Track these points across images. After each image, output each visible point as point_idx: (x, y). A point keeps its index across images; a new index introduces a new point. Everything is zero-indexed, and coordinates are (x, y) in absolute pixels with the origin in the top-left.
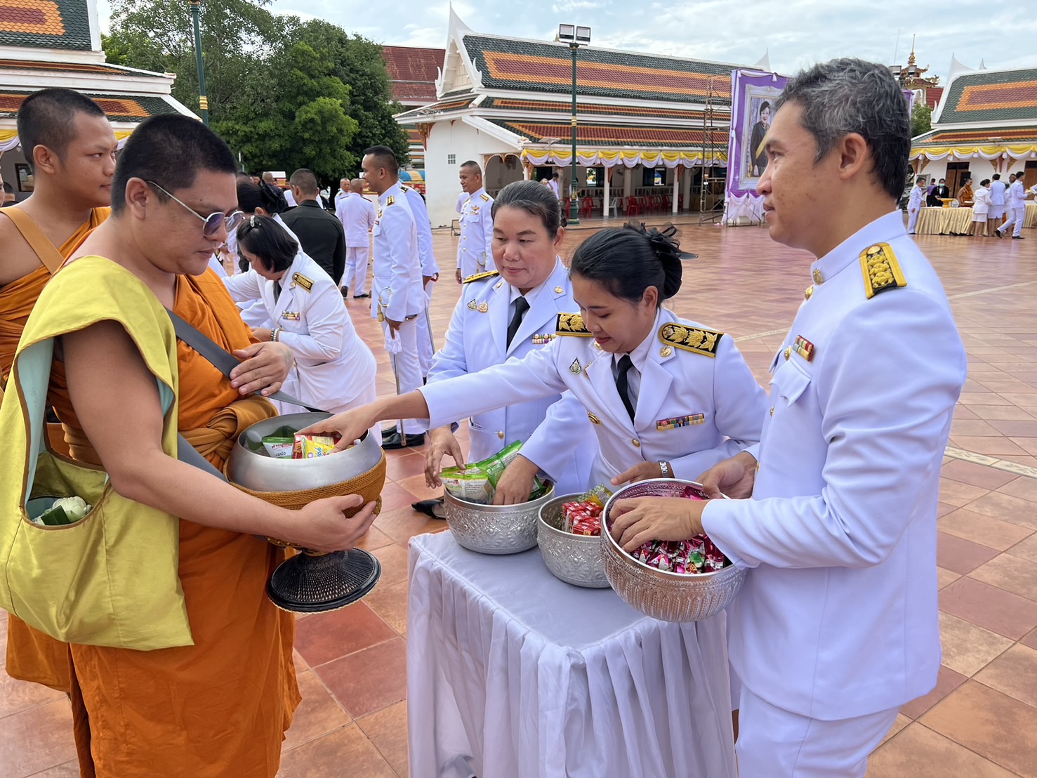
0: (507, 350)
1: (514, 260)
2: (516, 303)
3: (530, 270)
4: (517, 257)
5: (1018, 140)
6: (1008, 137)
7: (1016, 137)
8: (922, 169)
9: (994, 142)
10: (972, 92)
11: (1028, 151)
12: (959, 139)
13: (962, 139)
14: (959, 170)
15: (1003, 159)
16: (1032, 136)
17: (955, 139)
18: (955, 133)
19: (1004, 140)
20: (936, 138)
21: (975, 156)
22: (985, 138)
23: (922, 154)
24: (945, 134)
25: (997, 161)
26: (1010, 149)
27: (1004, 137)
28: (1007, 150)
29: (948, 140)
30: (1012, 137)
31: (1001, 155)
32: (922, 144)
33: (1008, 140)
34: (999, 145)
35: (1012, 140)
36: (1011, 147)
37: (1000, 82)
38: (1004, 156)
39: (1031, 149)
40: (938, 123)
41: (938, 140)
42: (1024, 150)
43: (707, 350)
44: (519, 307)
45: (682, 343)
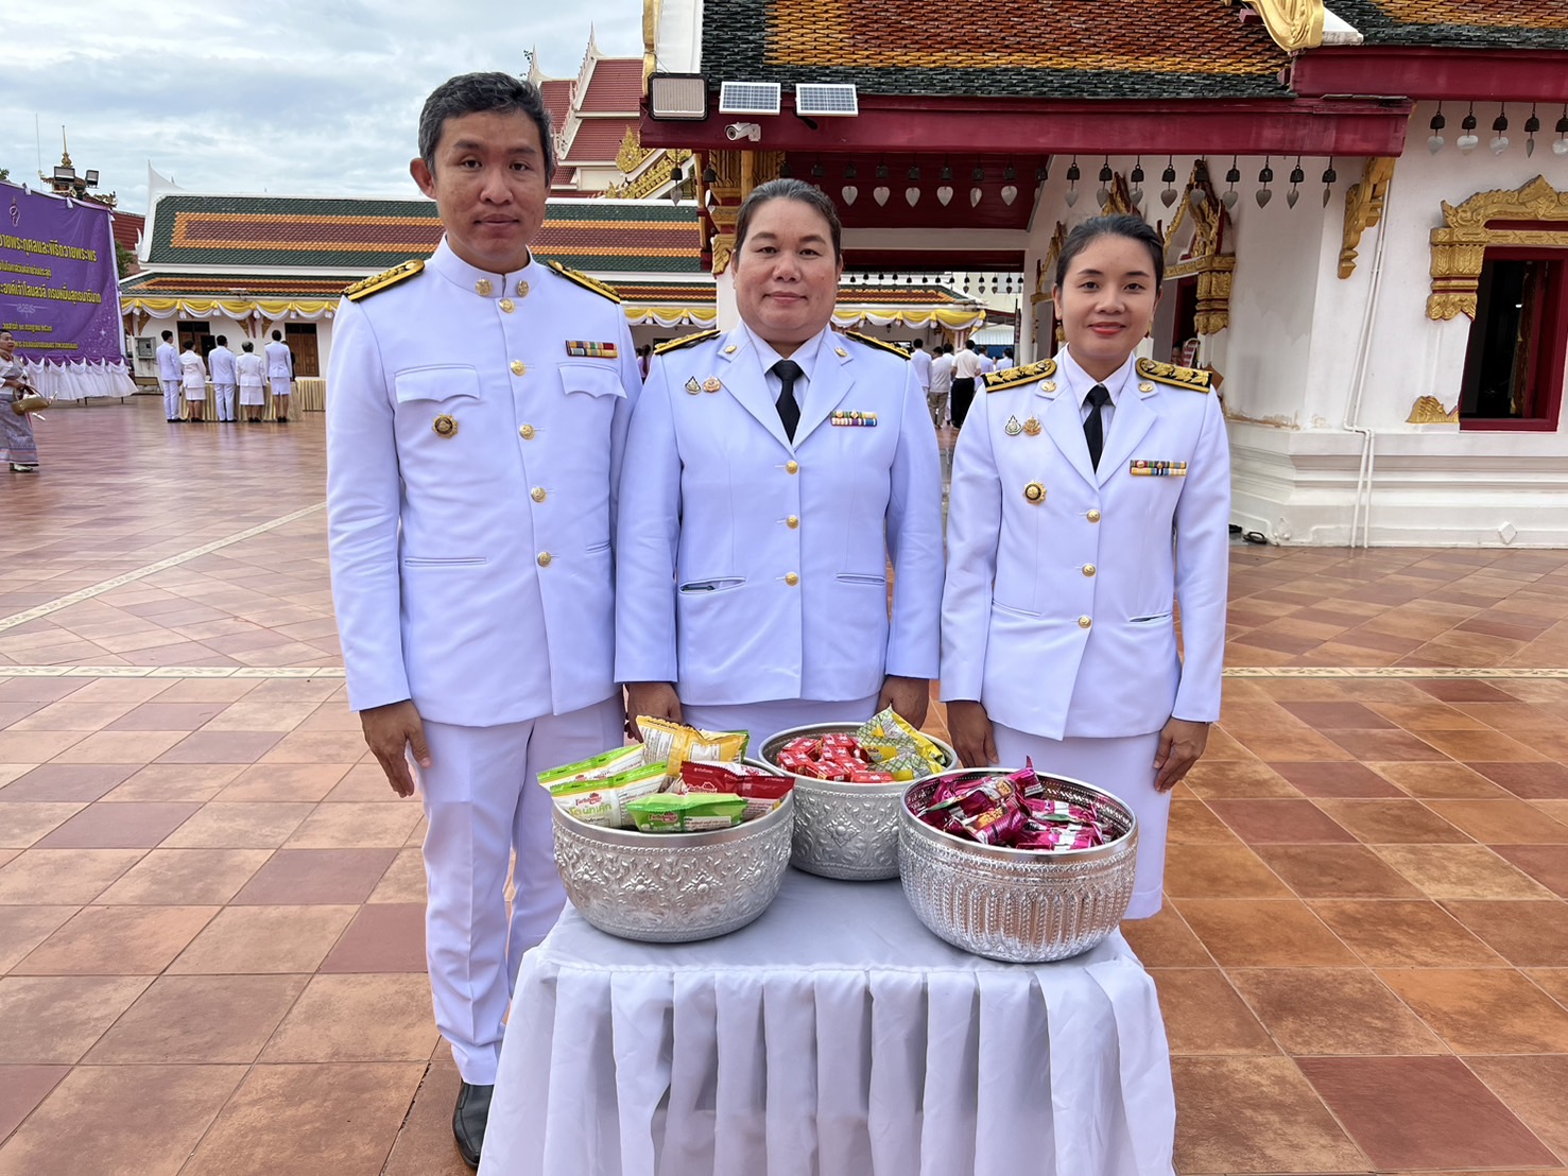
0: (791, 440)
1: (793, 279)
2: (776, 370)
3: (813, 300)
4: (797, 275)
5: (268, 294)
6: (255, 289)
7: (266, 289)
8: (140, 330)
9: (239, 295)
10: (189, 222)
11: (286, 311)
12: (187, 288)
13: (192, 288)
14: (196, 333)
15: (255, 319)
16: (287, 290)
17: (182, 288)
18: (179, 279)
19: (252, 293)
20: (151, 285)
21: (217, 313)
22: (224, 289)
23: (138, 307)
24: (163, 279)
25: (247, 321)
26: (261, 305)
27: (250, 289)
28: (258, 307)
29: (171, 288)
30: (261, 290)
31: (253, 313)
32: (132, 292)
33: (257, 294)
34: (245, 300)
35: (262, 294)
36: (261, 302)
37: (226, 211)
38: (256, 315)
39: (289, 307)
40: (149, 261)
41: (156, 287)
42: (280, 309)
43: (1200, 384)
44: (788, 375)
45: (1167, 377)
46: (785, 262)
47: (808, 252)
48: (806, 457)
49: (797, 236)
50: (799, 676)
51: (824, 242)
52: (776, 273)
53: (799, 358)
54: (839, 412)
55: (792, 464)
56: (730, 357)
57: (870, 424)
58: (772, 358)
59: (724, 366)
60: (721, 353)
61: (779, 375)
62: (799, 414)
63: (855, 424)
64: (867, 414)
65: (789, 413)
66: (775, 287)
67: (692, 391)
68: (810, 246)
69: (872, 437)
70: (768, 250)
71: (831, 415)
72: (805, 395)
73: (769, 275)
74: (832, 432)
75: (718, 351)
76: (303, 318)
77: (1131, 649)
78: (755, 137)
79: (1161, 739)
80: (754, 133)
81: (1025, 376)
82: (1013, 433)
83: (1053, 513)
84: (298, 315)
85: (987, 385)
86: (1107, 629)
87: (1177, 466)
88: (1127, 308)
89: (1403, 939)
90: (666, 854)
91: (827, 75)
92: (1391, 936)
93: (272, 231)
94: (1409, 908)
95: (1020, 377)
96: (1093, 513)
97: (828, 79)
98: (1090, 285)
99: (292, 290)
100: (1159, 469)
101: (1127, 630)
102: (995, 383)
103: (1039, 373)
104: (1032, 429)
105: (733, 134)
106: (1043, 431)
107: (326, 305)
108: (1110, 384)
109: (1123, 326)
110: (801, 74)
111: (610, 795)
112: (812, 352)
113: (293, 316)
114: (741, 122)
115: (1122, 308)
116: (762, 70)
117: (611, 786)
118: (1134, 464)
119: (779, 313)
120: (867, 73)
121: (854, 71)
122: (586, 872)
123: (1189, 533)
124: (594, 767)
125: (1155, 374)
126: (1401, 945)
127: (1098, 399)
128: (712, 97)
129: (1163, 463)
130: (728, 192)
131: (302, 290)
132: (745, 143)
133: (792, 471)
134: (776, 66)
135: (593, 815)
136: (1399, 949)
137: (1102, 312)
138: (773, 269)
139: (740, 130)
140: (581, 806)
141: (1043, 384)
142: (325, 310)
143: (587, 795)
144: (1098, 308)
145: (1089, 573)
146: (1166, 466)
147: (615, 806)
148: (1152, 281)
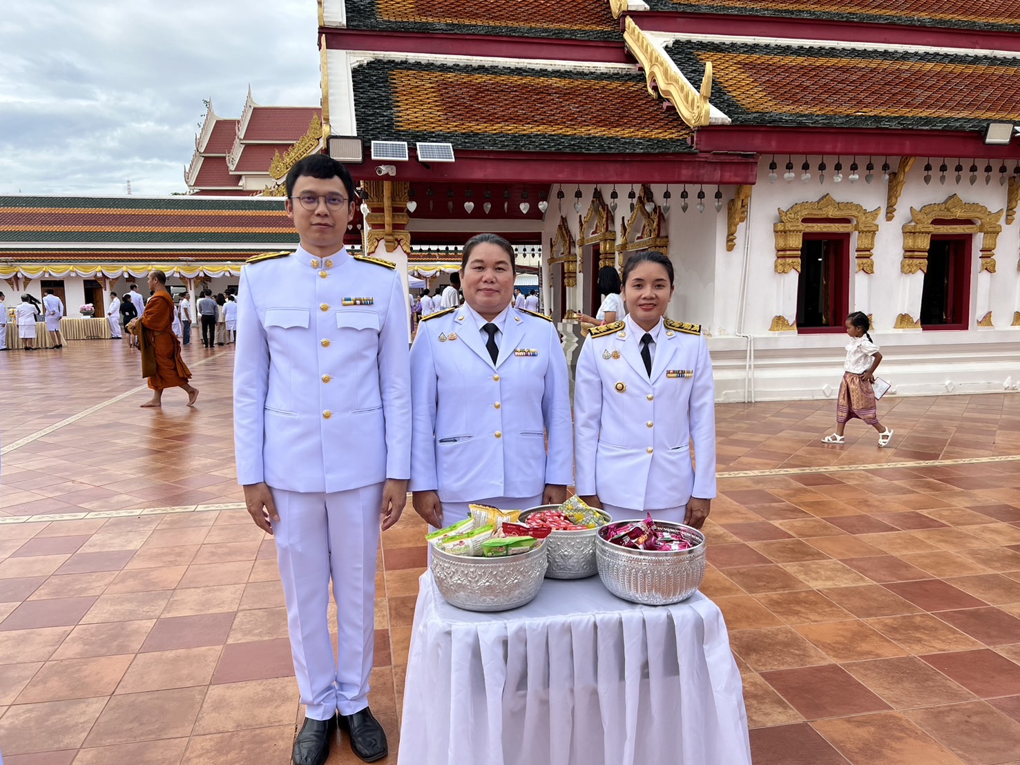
0: (495, 363)
1: (492, 282)
2: (485, 328)
3: (502, 292)
4: (494, 280)
6: (19, 258)
7: (26, 258)
9: (7, 262)
11: (41, 272)
15: (18, 278)
16: (42, 258)
25: (13, 280)
26: (22, 269)
27: (15, 258)
28: (21, 270)
30: (23, 258)
31: (16, 274)
33: (20, 261)
34: (12, 265)
36: (24, 267)
39: (44, 269)
42: (35, 271)
43: (696, 331)
44: (491, 330)
45: (680, 327)
46: (488, 274)
47: (500, 269)
48: (502, 372)
49: (494, 261)
50: (503, 485)
51: (507, 264)
52: (484, 279)
53: (496, 321)
54: (518, 349)
55: (496, 376)
56: (461, 322)
57: (534, 355)
58: (483, 322)
59: (457, 327)
60: (456, 320)
61: (486, 331)
62: (498, 352)
63: (526, 355)
64: (532, 350)
65: (493, 350)
66: (483, 286)
67: (442, 340)
68: (501, 266)
69: (534, 362)
70: (479, 268)
71: (515, 351)
72: (500, 340)
73: (480, 280)
74: (515, 359)
75: (454, 318)
76: (54, 277)
77: (672, 463)
78: (392, 173)
79: (686, 508)
80: (392, 171)
81: (610, 330)
82: (607, 358)
83: (632, 396)
84: (50, 275)
85: (592, 334)
86: (660, 454)
87: (688, 372)
88: (656, 296)
89: (803, 610)
90: (500, 567)
91: (433, 137)
92: (797, 609)
93: (30, 219)
94: (803, 594)
95: (608, 330)
96: (650, 396)
97: (435, 140)
98: (638, 286)
99: (46, 258)
100: (680, 374)
101: (670, 454)
102: (596, 334)
103: (616, 328)
104: (616, 356)
105: (380, 172)
106: (621, 356)
107: (71, 268)
108: (652, 333)
109: (655, 305)
110: (418, 136)
111: (468, 542)
112: (503, 319)
113: (47, 276)
114: (384, 165)
115: (654, 296)
116: (394, 133)
117: (468, 537)
118: (668, 372)
119: (486, 299)
120: (457, 136)
121: (449, 135)
122: (459, 579)
123: (696, 404)
124: (452, 530)
125: (674, 326)
126: (802, 613)
127: (647, 340)
128: (366, 150)
129: (682, 371)
130: (376, 205)
131: (53, 258)
132: (387, 177)
133: (496, 379)
134: (402, 131)
135: (462, 551)
136: (802, 615)
137: (645, 298)
138: (482, 277)
139: (384, 170)
140: (456, 547)
141: (619, 333)
142: (71, 271)
143: (458, 542)
144: (643, 296)
145: (650, 426)
146: (683, 372)
147: (471, 546)
148: (668, 283)
